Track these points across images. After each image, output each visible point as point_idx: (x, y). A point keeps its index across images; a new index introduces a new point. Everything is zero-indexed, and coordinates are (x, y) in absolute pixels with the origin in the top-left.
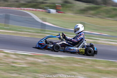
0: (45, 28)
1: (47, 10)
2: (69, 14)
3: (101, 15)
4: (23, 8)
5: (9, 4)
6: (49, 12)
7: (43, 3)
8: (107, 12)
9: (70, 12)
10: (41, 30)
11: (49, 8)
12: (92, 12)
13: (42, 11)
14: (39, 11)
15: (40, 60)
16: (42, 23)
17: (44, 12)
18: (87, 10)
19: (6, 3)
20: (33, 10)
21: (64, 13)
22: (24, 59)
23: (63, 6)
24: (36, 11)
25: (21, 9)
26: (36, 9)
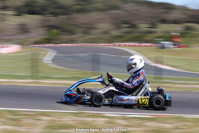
0: (161, 74)
1: (160, 43)
4: (117, 44)
5: (93, 38)
6: (163, 47)
7: (150, 32)
9: (197, 45)
10: (156, 78)
11: (162, 40)
13: (151, 46)
14: (145, 46)
15: (168, 126)
16: (155, 67)
17: (155, 48)
19: (88, 37)
20: (135, 46)
21: (188, 47)
22: (140, 125)
24: (140, 46)
25: (115, 46)
26: (140, 43)
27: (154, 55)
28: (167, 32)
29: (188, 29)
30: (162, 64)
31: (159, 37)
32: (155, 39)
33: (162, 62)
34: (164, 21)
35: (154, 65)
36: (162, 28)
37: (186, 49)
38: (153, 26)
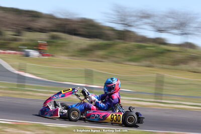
0: (24, 82)
1: (24, 51)
2: (62, 58)
3: (117, 57)
6: (27, 55)
7: (15, 40)
8: (127, 52)
9: (63, 54)
10: (18, 86)
11: (26, 47)
12: (101, 53)
13: (15, 54)
14: (10, 53)
16: (18, 74)
17: (19, 55)
18: (91, 50)
21: (52, 56)
23: (49, 43)
24: (4, 53)
26: (4, 50)
27: (17, 62)
28: (32, 40)
29: (54, 37)
30: (26, 72)
31: (24, 45)
32: (20, 47)
33: (25, 70)
34: (30, 29)
35: (17, 72)
36: (28, 36)
37: (51, 58)
38: (19, 33)
